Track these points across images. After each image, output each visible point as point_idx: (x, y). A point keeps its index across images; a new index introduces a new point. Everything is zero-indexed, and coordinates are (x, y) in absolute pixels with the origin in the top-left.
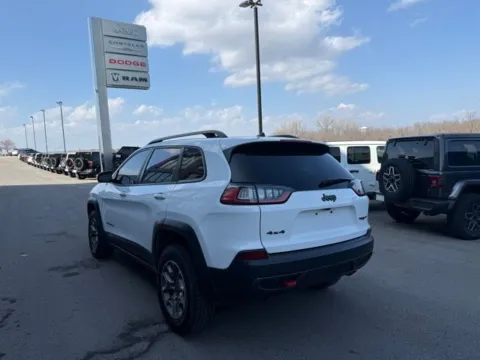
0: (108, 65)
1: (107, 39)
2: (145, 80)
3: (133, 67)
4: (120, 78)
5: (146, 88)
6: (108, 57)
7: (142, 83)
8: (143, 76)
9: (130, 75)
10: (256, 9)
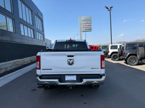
0: (82, 27)
1: (82, 21)
2: (91, 29)
3: (88, 27)
4: (85, 29)
5: (91, 31)
6: (82, 25)
7: (90, 30)
8: (90, 28)
9: (87, 28)
10: (110, 12)
